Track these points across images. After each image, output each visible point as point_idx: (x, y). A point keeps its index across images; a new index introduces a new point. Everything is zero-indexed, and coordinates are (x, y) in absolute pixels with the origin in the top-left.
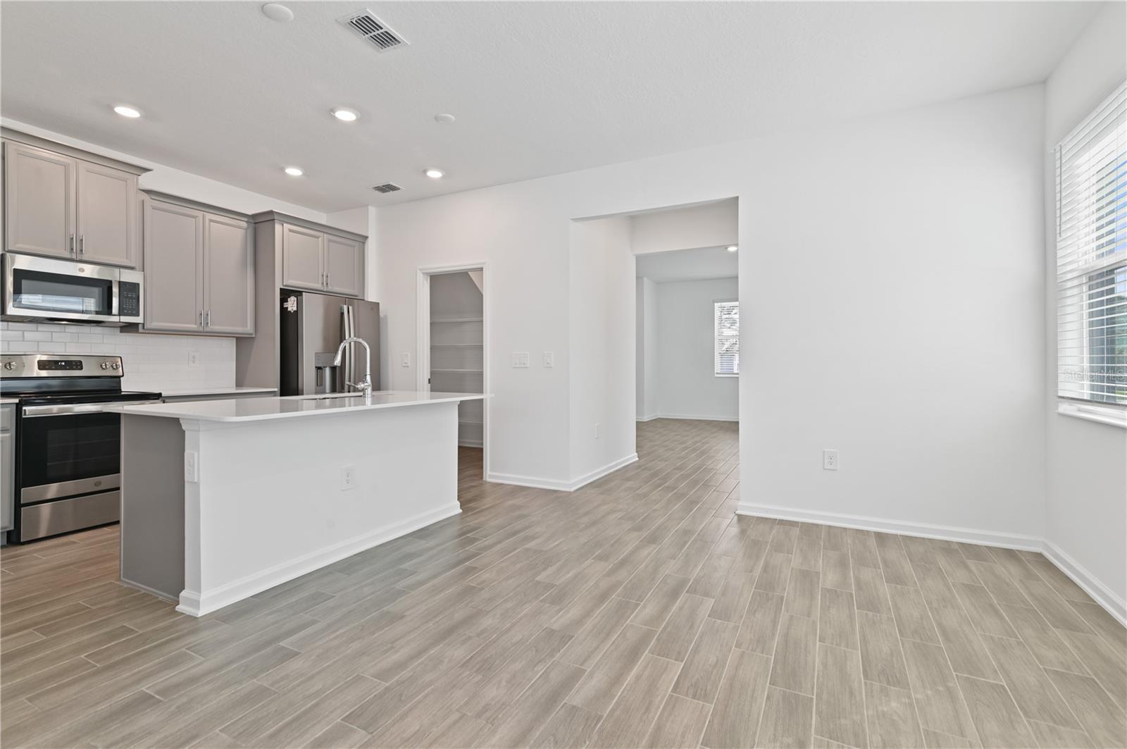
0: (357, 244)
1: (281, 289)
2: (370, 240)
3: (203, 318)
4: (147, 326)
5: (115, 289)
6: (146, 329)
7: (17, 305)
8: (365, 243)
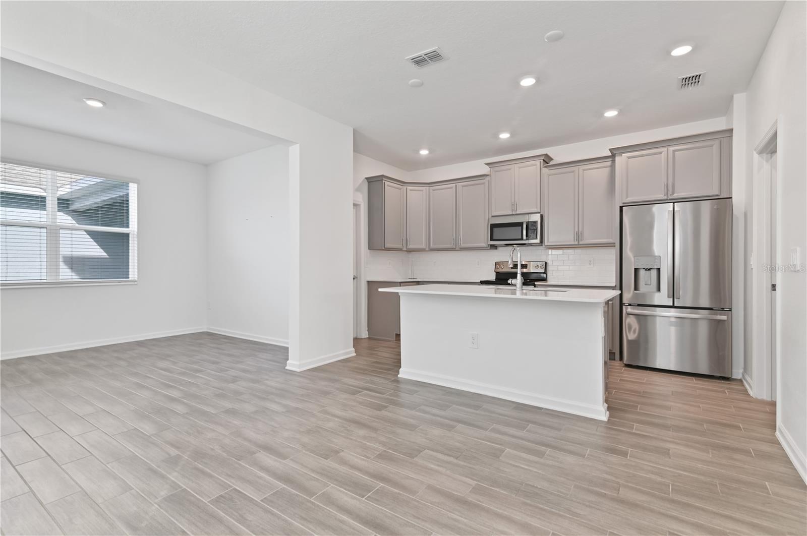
0: (715, 142)
1: (620, 207)
2: (735, 134)
3: (579, 235)
4: (546, 244)
5: (525, 226)
6: (546, 246)
7: (492, 239)
8: (732, 136)
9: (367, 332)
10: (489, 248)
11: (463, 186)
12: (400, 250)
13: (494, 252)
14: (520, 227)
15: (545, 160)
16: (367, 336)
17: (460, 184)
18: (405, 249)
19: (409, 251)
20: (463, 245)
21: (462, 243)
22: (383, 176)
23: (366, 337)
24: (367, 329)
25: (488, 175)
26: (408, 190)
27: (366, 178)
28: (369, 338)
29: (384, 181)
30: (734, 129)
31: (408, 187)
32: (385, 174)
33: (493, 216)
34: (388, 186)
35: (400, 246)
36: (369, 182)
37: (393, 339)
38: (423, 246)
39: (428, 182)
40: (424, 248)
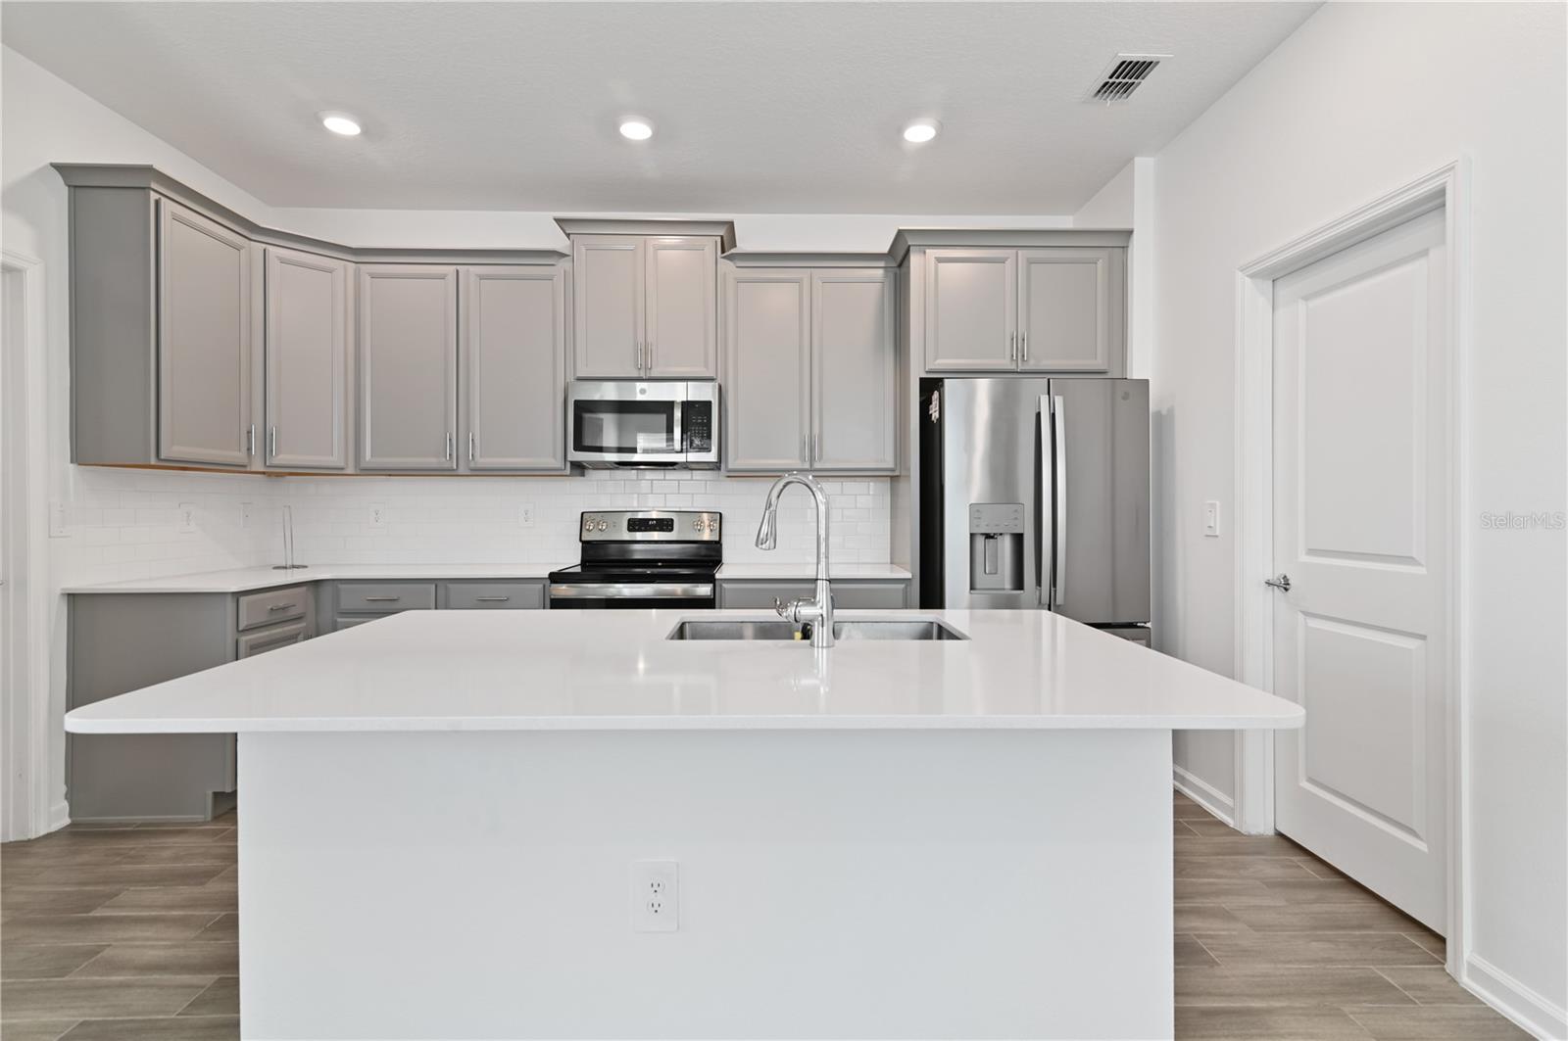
0: (1102, 256)
1: (921, 379)
2: (1137, 244)
3: (812, 447)
4: (730, 466)
5: (678, 414)
6: (729, 471)
7: (579, 446)
8: (1127, 247)
9: (65, 804)
10: (568, 471)
11: (482, 277)
12: (239, 468)
13: (577, 484)
14: (664, 417)
15: (725, 238)
16: (67, 821)
17: (471, 268)
18: (258, 466)
19: (276, 474)
20: (483, 461)
21: (477, 454)
22: (148, 170)
23: (55, 827)
24: (63, 789)
25: (565, 255)
26: (273, 264)
27: (61, 168)
28: (77, 833)
29: (154, 196)
30: (1135, 232)
31: (270, 248)
32: (157, 167)
33: (580, 379)
34: (176, 218)
35: (237, 456)
36: (73, 188)
37: (199, 817)
38: (335, 459)
39: (354, 246)
40: (341, 464)
